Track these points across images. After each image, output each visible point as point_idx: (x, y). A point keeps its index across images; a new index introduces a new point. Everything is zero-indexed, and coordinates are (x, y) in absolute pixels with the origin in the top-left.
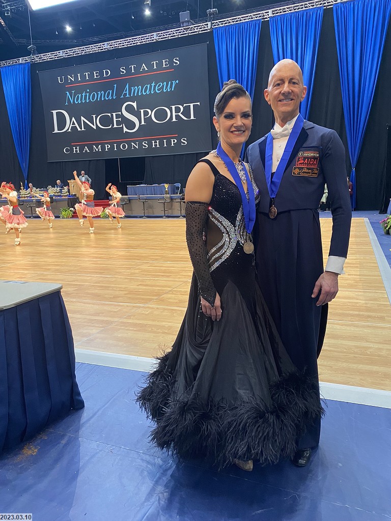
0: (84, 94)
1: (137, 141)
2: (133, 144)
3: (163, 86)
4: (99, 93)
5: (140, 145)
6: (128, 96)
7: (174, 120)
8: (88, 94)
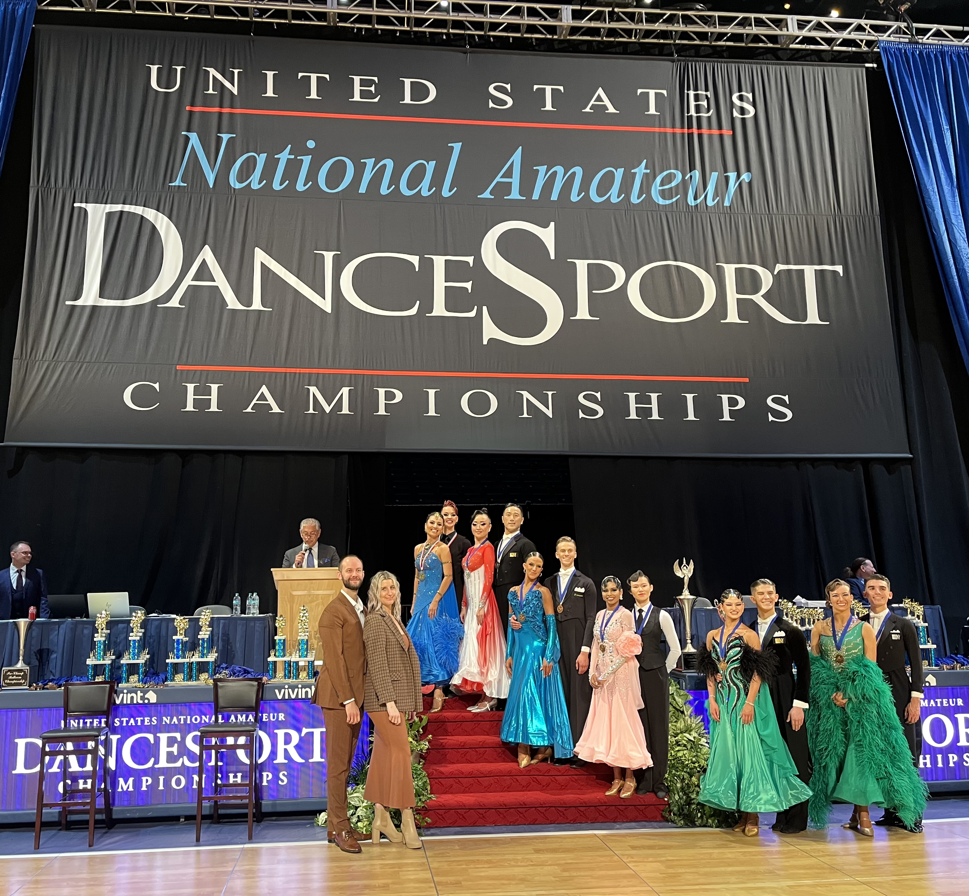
0: (284, 156)
1: (549, 384)
2: (526, 395)
3: (684, 184)
5: (567, 405)
6: (515, 195)
7: (733, 317)
8: (307, 160)
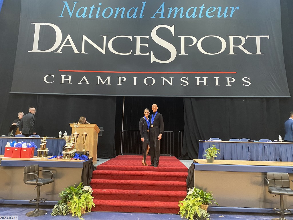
0: (92, 8)
1: (172, 75)
2: (164, 78)
3: (217, 11)
4: (118, 9)
5: (176, 81)
6: (162, 17)
7: (232, 52)
8: (99, 9)
